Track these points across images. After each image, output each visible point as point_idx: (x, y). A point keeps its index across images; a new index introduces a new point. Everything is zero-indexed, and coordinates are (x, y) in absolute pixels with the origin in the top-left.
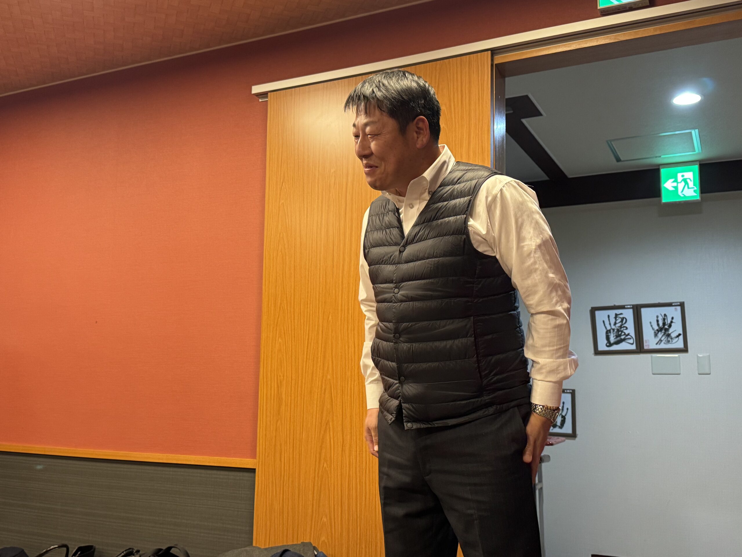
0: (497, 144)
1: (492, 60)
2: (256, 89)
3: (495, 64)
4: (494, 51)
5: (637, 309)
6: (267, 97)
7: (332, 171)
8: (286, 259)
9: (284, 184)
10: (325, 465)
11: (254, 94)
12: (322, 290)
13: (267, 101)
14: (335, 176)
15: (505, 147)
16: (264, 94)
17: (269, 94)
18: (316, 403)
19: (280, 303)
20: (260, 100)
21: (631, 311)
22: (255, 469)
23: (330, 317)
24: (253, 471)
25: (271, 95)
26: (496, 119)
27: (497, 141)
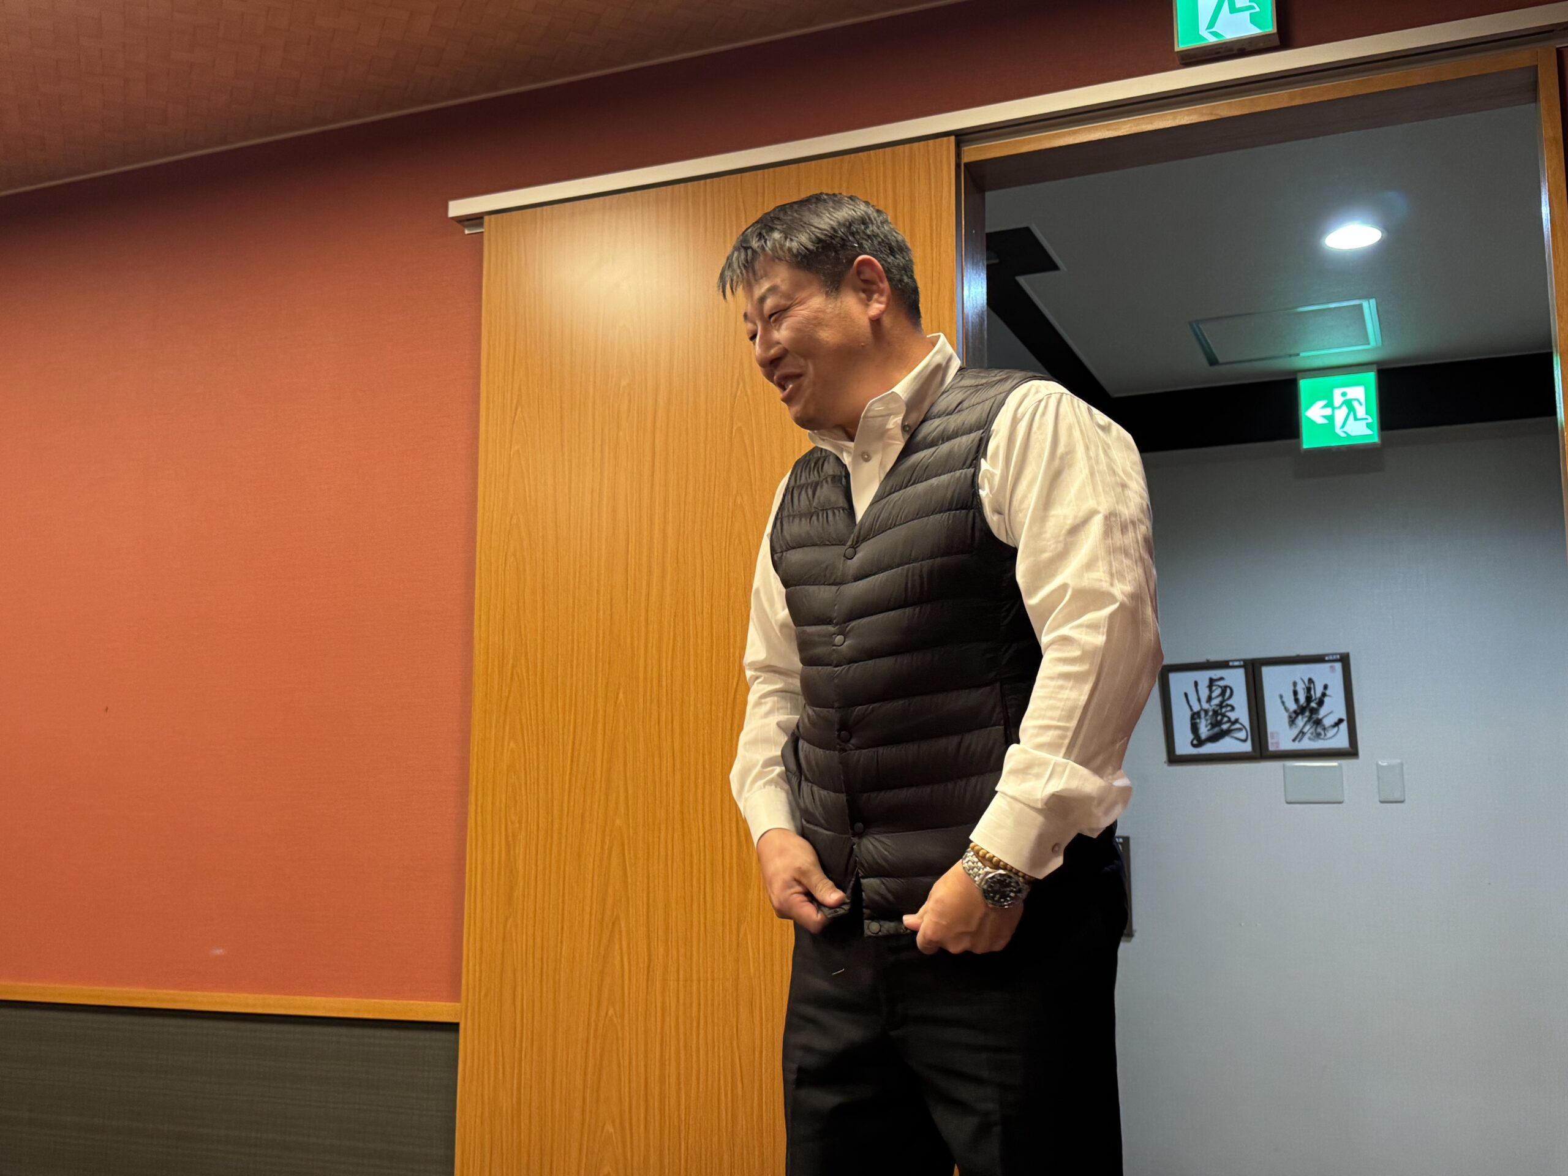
0: (970, 329)
1: (958, 155)
2: (458, 208)
3: (965, 164)
4: (962, 137)
5: (1253, 669)
6: (481, 225)
7: (624, 383)
8: (525, 570)
9: (519, 409)
10: (611, 1012)
11: (453, 218)
12: (604, 637)
13: (482, 232)
14: (629, 394)
15: (986, 337)
16: (476, 219)
17: (486, 218)
18: (590, 878)
19: (513, 664)
20: (467, 232)
21: (1241, 672)
22: (457, 1025)
23: (621, 696)
24: (453, 1027)
25: (490, 221)
26: (967, 277)
27: (970, 324)
